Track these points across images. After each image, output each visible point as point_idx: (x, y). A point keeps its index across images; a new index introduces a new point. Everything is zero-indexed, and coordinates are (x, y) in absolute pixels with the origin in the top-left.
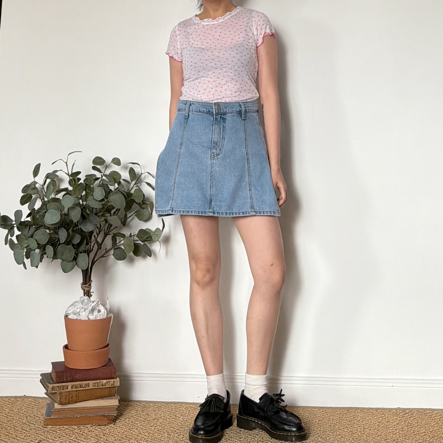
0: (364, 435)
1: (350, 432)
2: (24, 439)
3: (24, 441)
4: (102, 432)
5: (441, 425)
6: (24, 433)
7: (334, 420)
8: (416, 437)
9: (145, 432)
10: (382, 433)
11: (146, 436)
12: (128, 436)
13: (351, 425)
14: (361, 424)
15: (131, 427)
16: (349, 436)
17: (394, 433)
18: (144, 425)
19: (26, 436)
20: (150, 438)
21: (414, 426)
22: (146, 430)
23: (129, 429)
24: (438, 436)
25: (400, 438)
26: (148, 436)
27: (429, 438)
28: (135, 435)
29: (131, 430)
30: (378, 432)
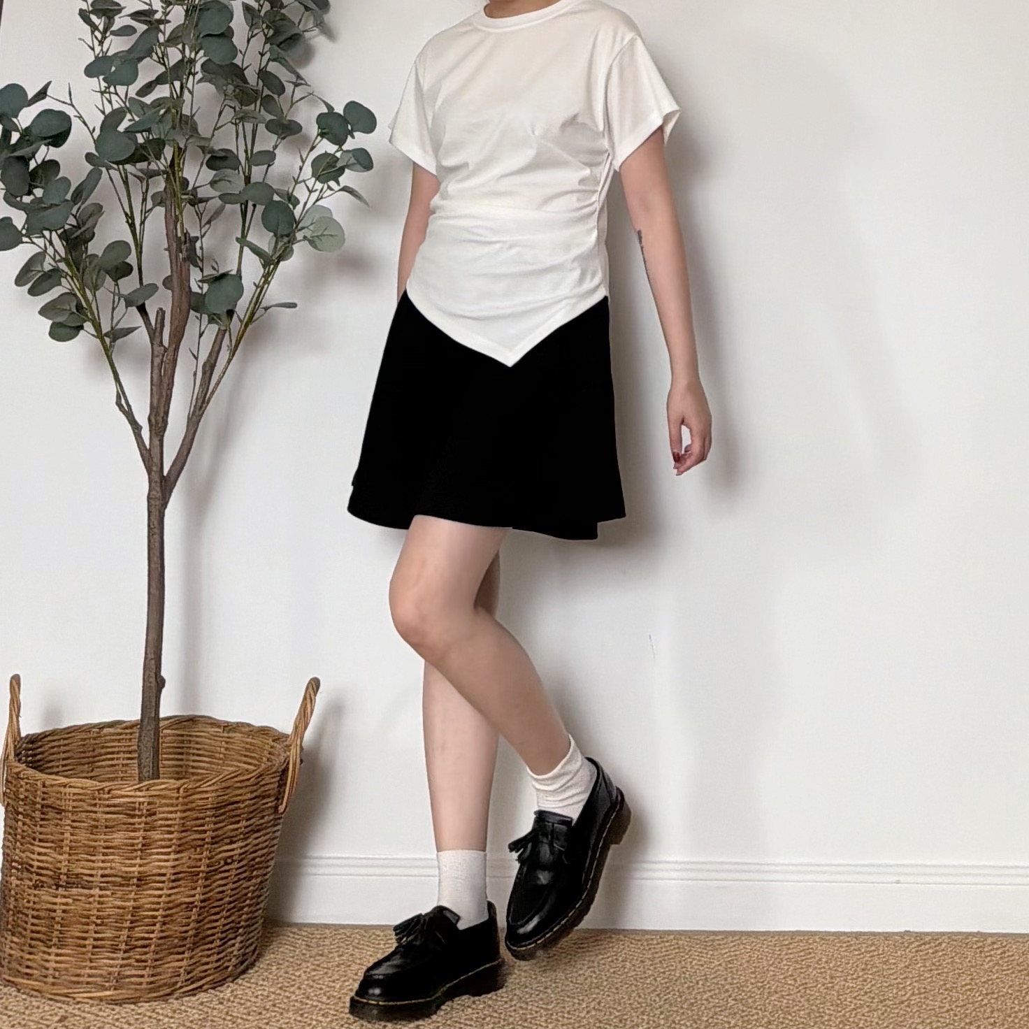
0: (833, 992)
1: (800, 985)
2: (24, 1013)
3: (24, 1019)
4: (216, 996)
5: (1005, 968)
6: (25, 1000)
7: (762, 959)
8: (951, 993)
9: (320, 994)
10: (872, 985)
11: (322, 1003)
12: (280, 1003)
13: (802, 971)
14: (824, 968)
15: (287, 985)
16: (799, 994)
17: (901, 986)
18: (317, 978)
19: (30, 1008)
20: (332, 1007)
21: (945, 970)
22: (321, 989)
23: (281, 988)
24: (998, 993)
25: (914, 998)
26: (328, 1004)
27: (980, 996)
28: (296, 1001)
29: (285, 991)
30: (865, 983)
